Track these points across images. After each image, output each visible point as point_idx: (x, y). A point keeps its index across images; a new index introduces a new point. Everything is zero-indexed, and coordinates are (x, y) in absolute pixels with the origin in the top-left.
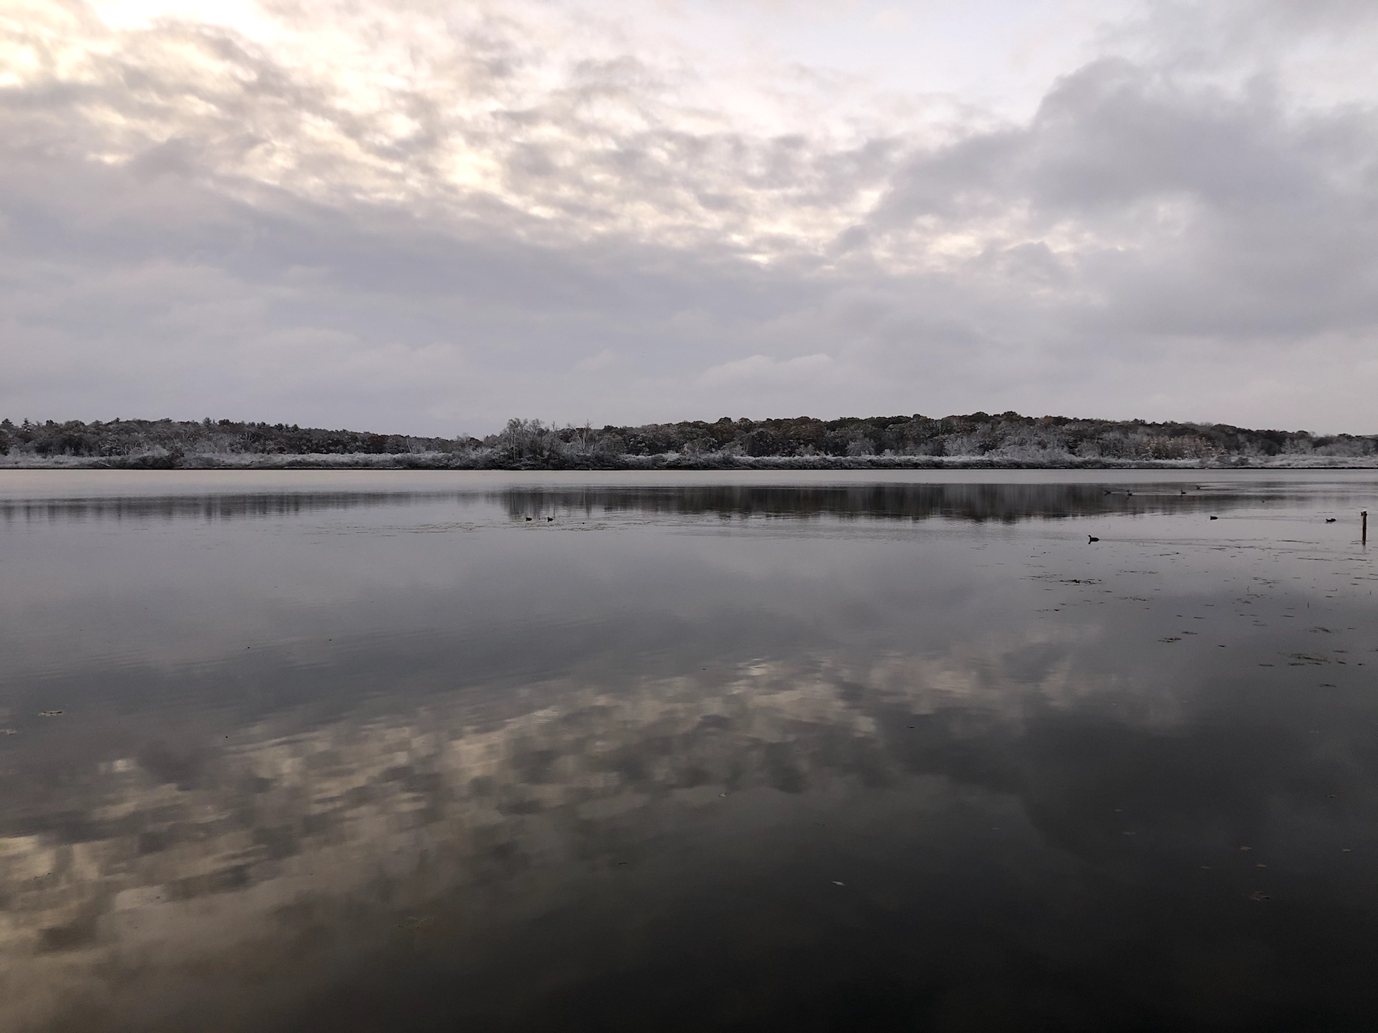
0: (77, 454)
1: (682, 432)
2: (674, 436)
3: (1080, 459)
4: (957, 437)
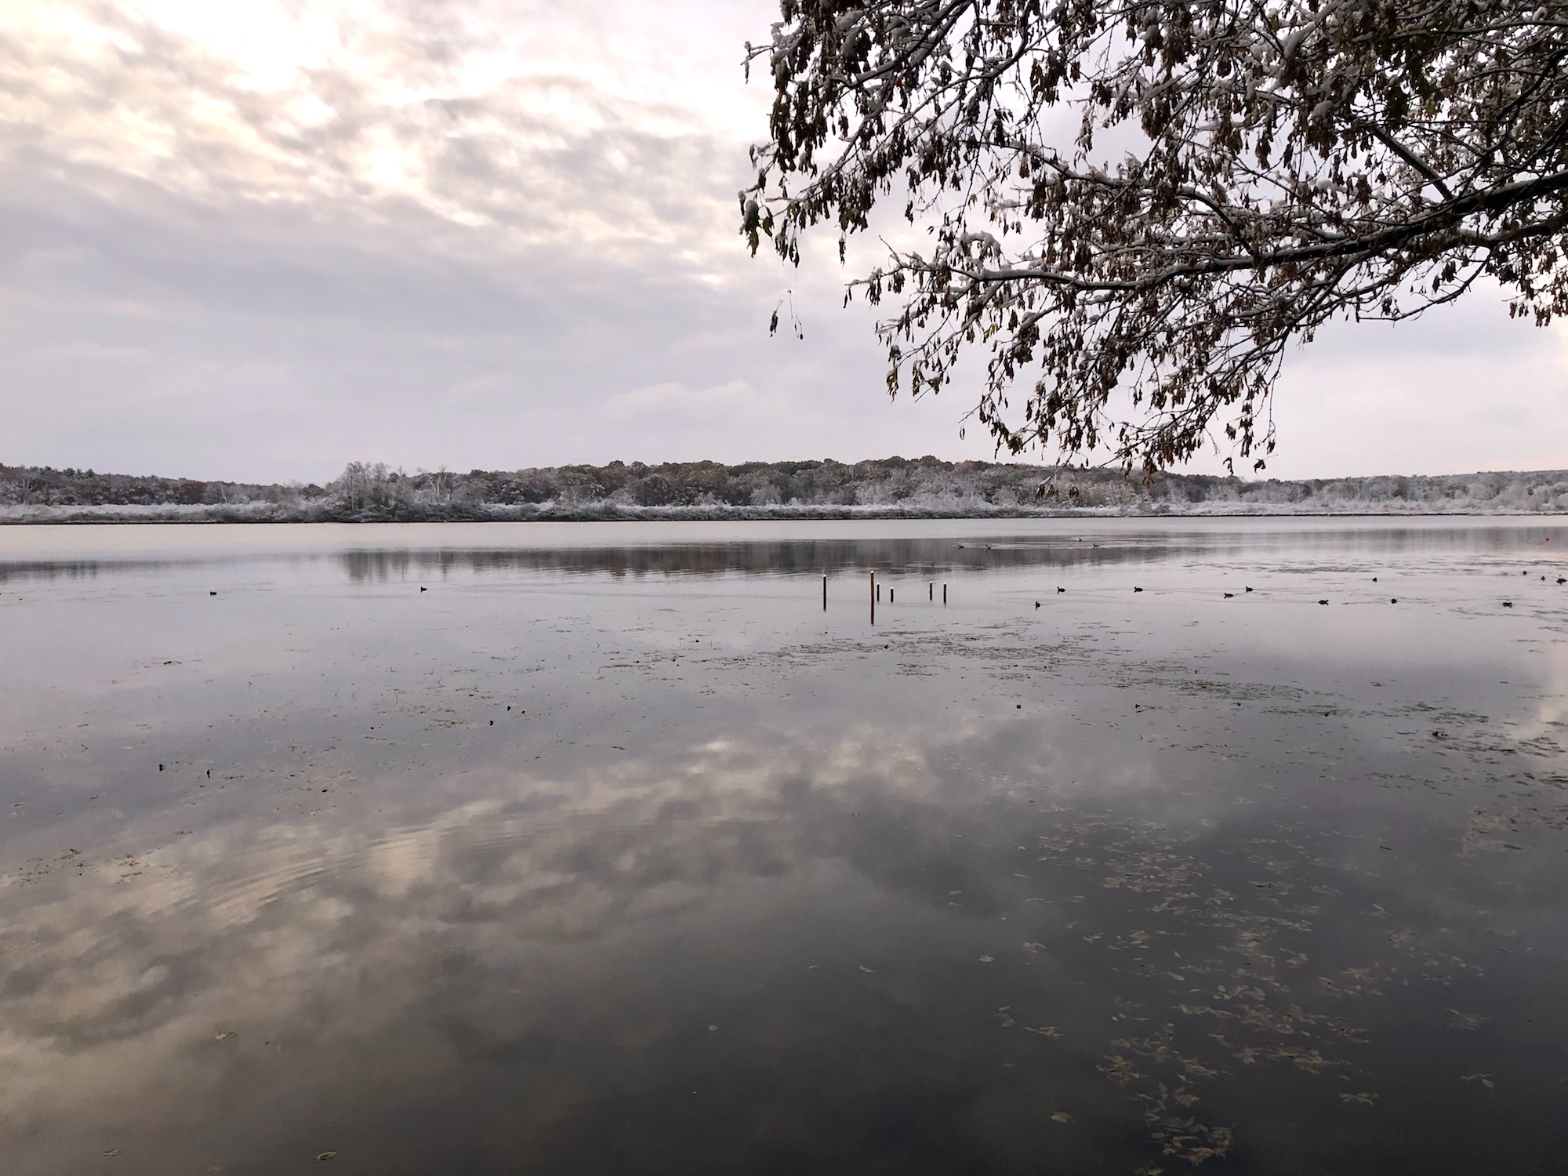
1: (563, 477)
2: (554, 481)
3: (996, 508)
4: (870, 484)
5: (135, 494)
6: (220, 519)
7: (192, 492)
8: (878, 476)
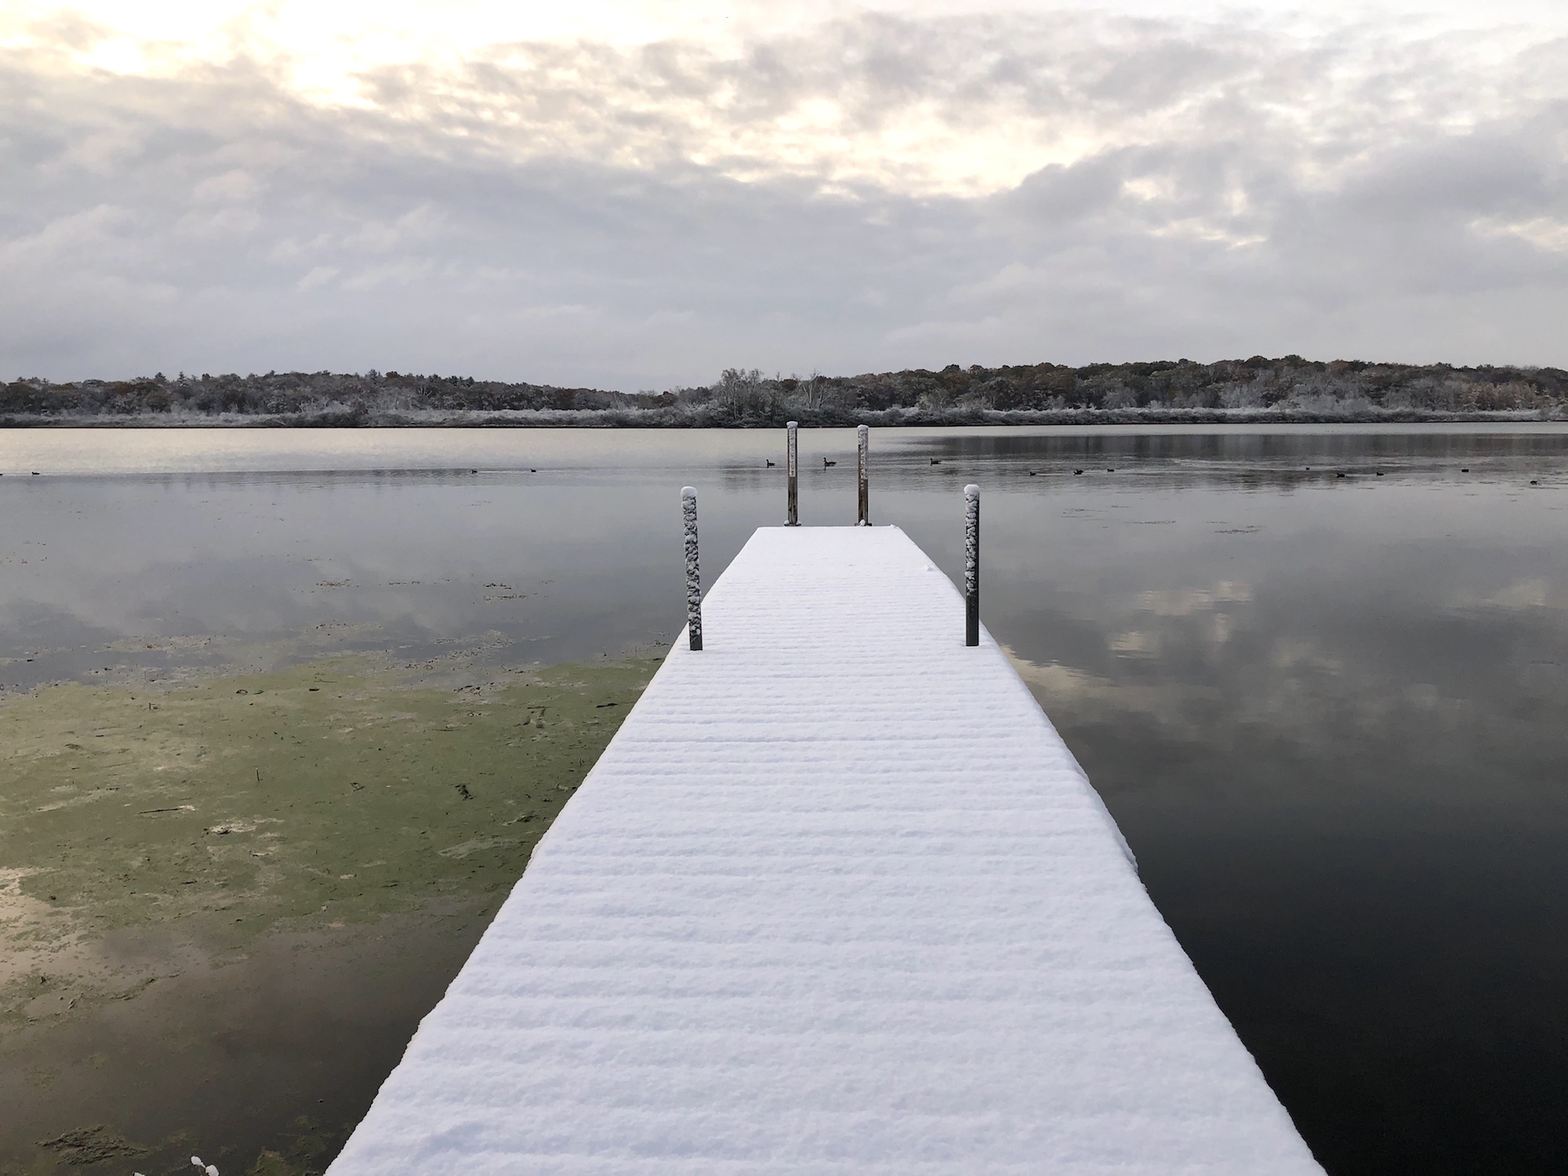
0: (241, 411)
1: (907, 383)
2: (897, 387)
3: (1388, 411)
4: (1234, 386)
5: (513, 400)
6: (614, 424)
7: (564, 399)
8: (1243, 377)
